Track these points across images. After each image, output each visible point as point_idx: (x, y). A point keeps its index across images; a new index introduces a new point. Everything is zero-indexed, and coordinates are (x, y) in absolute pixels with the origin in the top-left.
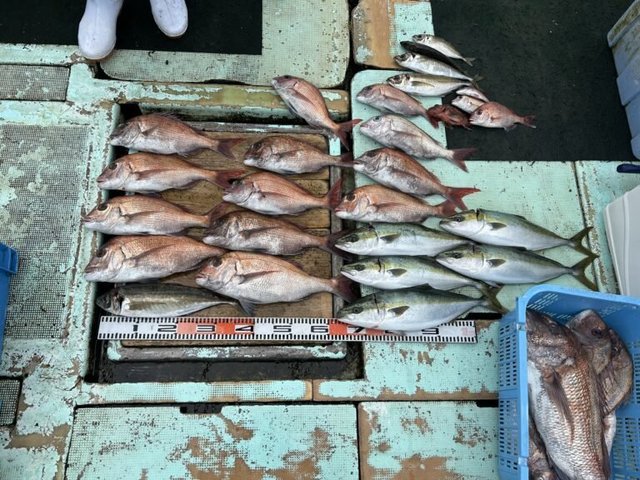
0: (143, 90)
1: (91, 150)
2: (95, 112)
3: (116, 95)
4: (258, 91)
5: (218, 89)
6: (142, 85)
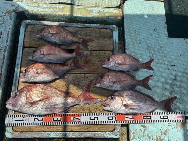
0: (27, 6)
2: (4, 16)
3: (14, 8)
4: (80, 8)
5: (62, 7)
6: (27, 3)
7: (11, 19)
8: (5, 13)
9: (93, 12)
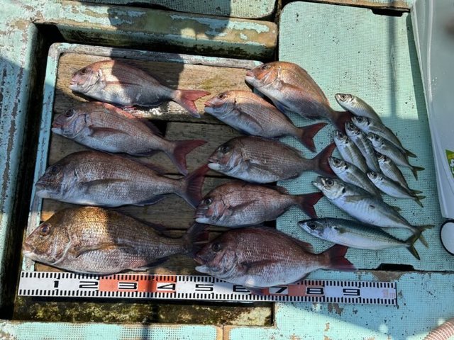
0: (62, 10)
1: (5, 75)
3: (33, 15)
4: (183, 18)
5: (141, 13)
6: (61, 3)
8: (12, 26)
9: (211, 30)
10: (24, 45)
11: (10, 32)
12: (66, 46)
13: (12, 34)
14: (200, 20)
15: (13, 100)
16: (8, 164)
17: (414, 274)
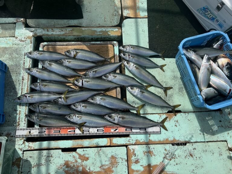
0: (43, 31)
3: (33, 34)
4: (87, 29)
5: (71, 29)
6: (43, 29)
7: (31, 43)
8: (26, 38)
9: (97, 32)
10: (31, 45)
11: (26, 40)
12: (46, 43)
13: (26, 41)
14: (93, 29)
15: (28, 64)
16: (28, 86)
17: (182, 114)
